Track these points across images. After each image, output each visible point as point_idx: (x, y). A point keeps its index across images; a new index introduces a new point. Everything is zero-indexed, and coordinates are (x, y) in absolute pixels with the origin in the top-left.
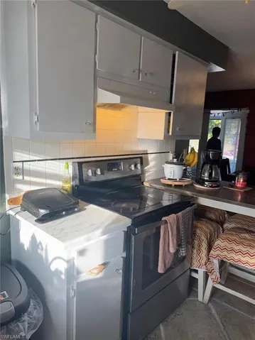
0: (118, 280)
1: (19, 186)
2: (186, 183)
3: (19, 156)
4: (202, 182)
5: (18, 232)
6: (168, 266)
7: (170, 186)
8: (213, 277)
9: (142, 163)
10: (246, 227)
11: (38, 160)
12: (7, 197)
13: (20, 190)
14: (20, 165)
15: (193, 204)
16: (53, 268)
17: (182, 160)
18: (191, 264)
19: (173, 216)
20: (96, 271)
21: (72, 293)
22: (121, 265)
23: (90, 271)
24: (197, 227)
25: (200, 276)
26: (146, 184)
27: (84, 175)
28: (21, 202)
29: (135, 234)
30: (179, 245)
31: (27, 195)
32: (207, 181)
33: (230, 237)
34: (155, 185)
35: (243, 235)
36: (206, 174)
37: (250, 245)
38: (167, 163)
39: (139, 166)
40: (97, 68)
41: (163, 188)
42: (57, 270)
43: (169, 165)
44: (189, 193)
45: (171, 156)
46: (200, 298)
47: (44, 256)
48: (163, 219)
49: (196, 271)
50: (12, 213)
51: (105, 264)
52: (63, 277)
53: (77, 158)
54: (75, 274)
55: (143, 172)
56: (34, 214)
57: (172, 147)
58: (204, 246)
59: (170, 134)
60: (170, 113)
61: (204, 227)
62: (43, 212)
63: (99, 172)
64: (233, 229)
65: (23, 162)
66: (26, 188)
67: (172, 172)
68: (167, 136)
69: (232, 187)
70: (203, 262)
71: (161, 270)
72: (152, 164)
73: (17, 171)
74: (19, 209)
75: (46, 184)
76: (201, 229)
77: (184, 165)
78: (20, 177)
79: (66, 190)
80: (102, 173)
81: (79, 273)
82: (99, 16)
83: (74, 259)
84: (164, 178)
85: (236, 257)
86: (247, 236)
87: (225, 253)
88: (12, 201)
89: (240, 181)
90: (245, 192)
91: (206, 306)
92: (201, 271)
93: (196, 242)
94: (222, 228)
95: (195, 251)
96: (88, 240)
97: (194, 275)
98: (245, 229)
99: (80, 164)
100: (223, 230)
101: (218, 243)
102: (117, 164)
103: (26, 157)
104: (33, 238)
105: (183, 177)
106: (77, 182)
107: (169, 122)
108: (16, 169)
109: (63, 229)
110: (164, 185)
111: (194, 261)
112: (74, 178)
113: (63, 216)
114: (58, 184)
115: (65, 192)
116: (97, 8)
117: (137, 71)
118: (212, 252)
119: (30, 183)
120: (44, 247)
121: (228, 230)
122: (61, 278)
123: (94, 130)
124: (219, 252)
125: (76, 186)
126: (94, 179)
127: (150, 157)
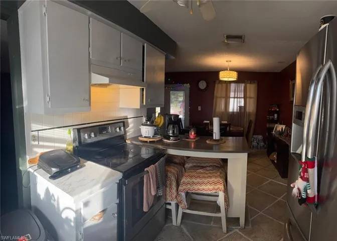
0: (114, 223)
1: (36, 150)
2: (157, 139)
3: (35, 127)
4: (168, 138)
5: (35, 184)
6: (150, 206)
7: (146, 142)
8: (183, 205)
9: (124, 126)
10: (199, 165)
11: (49, 129)
12: (28, 158)
13: (36, 153)
14: (35, 133)
15: (165, 155)
16: (64, 215)
17: (153, 122)
18: (166, 199)
19: (152, 167)
20: (97, 218)
21: (80, 237)
22: (116, 210)
23: (93, 218)
24: (168, 171)
25: (172, 207)
26: (128, 142)
27: (82, 138)
28: (38, 161)
29: (125, 185)
30: (158, 188)
31: (42, 156)
32: (171, 136)
33: (191, 174)
34: (135, 142)
35: (198, 171)
36: (171, 132)
37: (204, 177)
38: (143, 125)
39: (122, 128)
40: (91, 57)
41: (141, 144)
42: (67, 218)
43: (145, 127)
44: (160, 147)
45: (144, 119)
46: (174, 223)
47: (56, 206)
48: (145, 170)
49: (170, 204)
50: (31, 170)
51: (104, 211)
52: (72, 224)
53: (76, 125)
54: (82, 221)
55: (125, 132)
56: (48, 172)
57: (144, 113)
58: (174, 184)
59: (144, 104)
60: (143, 89)
61: (173, 171)
62: (54, 170)
63: (93, 135)
64: (191, 168)
65: (38, 130)
66: (40, 151)
67: (147, 131)
68: (142, 106)
69: (188, 138)
70: (174, 196)
71: (145, 209)
72: (131, 126)
73: (35, 138)
74: (36, 167)
75: (55, 147)
76: (171, 172)
77: (155, 126)
78: (36, 143)
79: (70, 151)
80: (95, 136)
81: (85, 220)
82: (91, 18)
83: (80, 209)
84: (141, 136)
85: (196, 187)
86: (201, 171)
87: (189, 186)
88: (31, 161)
89: (192, 134)
90: (196, 141)
91: (179, 228)
92: (173, 203)
93: (168, 182)
94: (184, 168)
95: (168, 189)
96: (91, 193)
97: (168, 207)
98: (199, 166)
99: (79, 130)
100: (185, 169)
101: (184, 180)
102: (106, 128)
103: (40, 127)
104: (47, 191)
105: (155, 135)
106: (77, 144)
107: (143, 95)
108: (34, 136)
109: (70, 185)
110: (142, 141)
111: (168, 197)
112: (74, 141)
113: (68, 173)
114: (64, 146)
115: (69, 152)
116: (90, 13)
117: (119, 59)
118: (180, 188)
119: (43, 147)
120: (56, 198)
121: (189, 169)
122: (71, 225)
123: (90, 105)
124: (184, 187)
125: (76, 147)
126: (89, 141)
127: (130, 121)
